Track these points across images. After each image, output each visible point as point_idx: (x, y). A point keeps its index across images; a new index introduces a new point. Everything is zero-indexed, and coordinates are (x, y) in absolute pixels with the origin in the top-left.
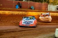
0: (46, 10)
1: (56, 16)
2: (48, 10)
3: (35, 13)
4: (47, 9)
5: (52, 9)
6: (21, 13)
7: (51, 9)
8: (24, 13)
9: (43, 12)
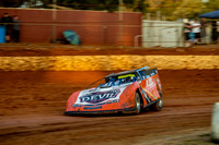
0: (132, 44)
1: (185, 69)
2: (146, 45)
3: (84, 58)
4: (140, 39)
5: (160, 37)
6: (19, 62)
7: (156, 39)
8: (34, 60)
9: (123, 53)
